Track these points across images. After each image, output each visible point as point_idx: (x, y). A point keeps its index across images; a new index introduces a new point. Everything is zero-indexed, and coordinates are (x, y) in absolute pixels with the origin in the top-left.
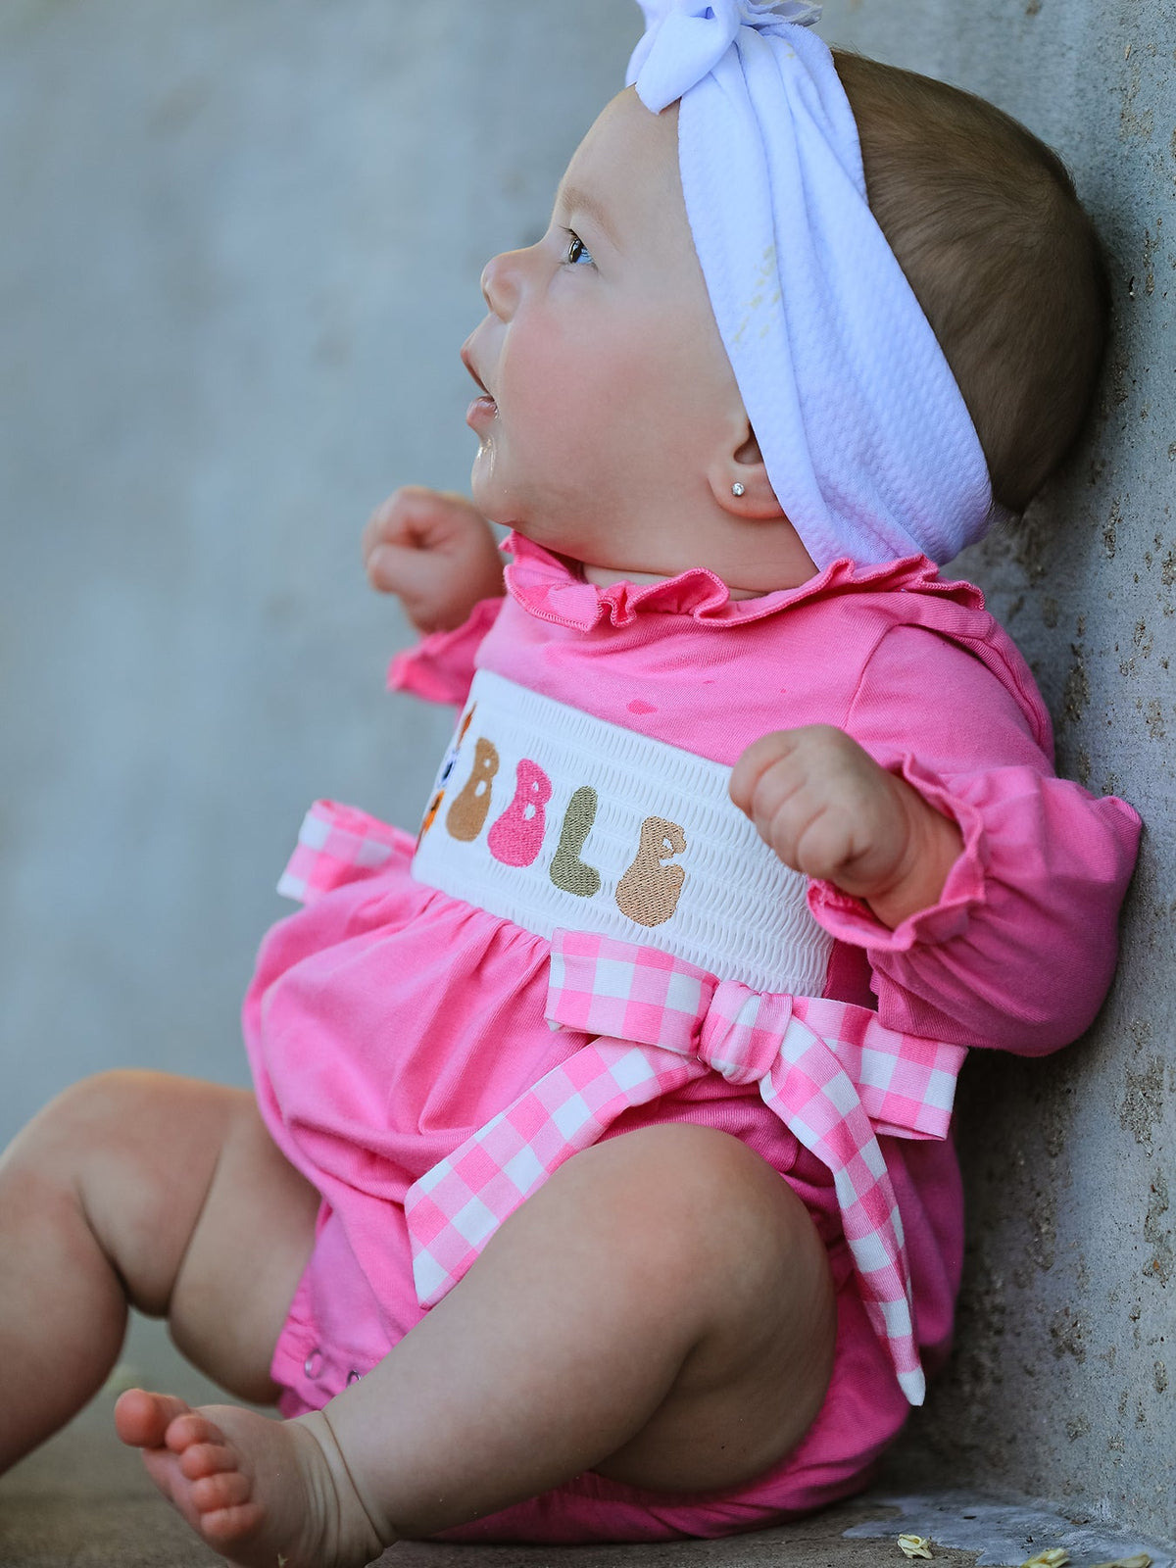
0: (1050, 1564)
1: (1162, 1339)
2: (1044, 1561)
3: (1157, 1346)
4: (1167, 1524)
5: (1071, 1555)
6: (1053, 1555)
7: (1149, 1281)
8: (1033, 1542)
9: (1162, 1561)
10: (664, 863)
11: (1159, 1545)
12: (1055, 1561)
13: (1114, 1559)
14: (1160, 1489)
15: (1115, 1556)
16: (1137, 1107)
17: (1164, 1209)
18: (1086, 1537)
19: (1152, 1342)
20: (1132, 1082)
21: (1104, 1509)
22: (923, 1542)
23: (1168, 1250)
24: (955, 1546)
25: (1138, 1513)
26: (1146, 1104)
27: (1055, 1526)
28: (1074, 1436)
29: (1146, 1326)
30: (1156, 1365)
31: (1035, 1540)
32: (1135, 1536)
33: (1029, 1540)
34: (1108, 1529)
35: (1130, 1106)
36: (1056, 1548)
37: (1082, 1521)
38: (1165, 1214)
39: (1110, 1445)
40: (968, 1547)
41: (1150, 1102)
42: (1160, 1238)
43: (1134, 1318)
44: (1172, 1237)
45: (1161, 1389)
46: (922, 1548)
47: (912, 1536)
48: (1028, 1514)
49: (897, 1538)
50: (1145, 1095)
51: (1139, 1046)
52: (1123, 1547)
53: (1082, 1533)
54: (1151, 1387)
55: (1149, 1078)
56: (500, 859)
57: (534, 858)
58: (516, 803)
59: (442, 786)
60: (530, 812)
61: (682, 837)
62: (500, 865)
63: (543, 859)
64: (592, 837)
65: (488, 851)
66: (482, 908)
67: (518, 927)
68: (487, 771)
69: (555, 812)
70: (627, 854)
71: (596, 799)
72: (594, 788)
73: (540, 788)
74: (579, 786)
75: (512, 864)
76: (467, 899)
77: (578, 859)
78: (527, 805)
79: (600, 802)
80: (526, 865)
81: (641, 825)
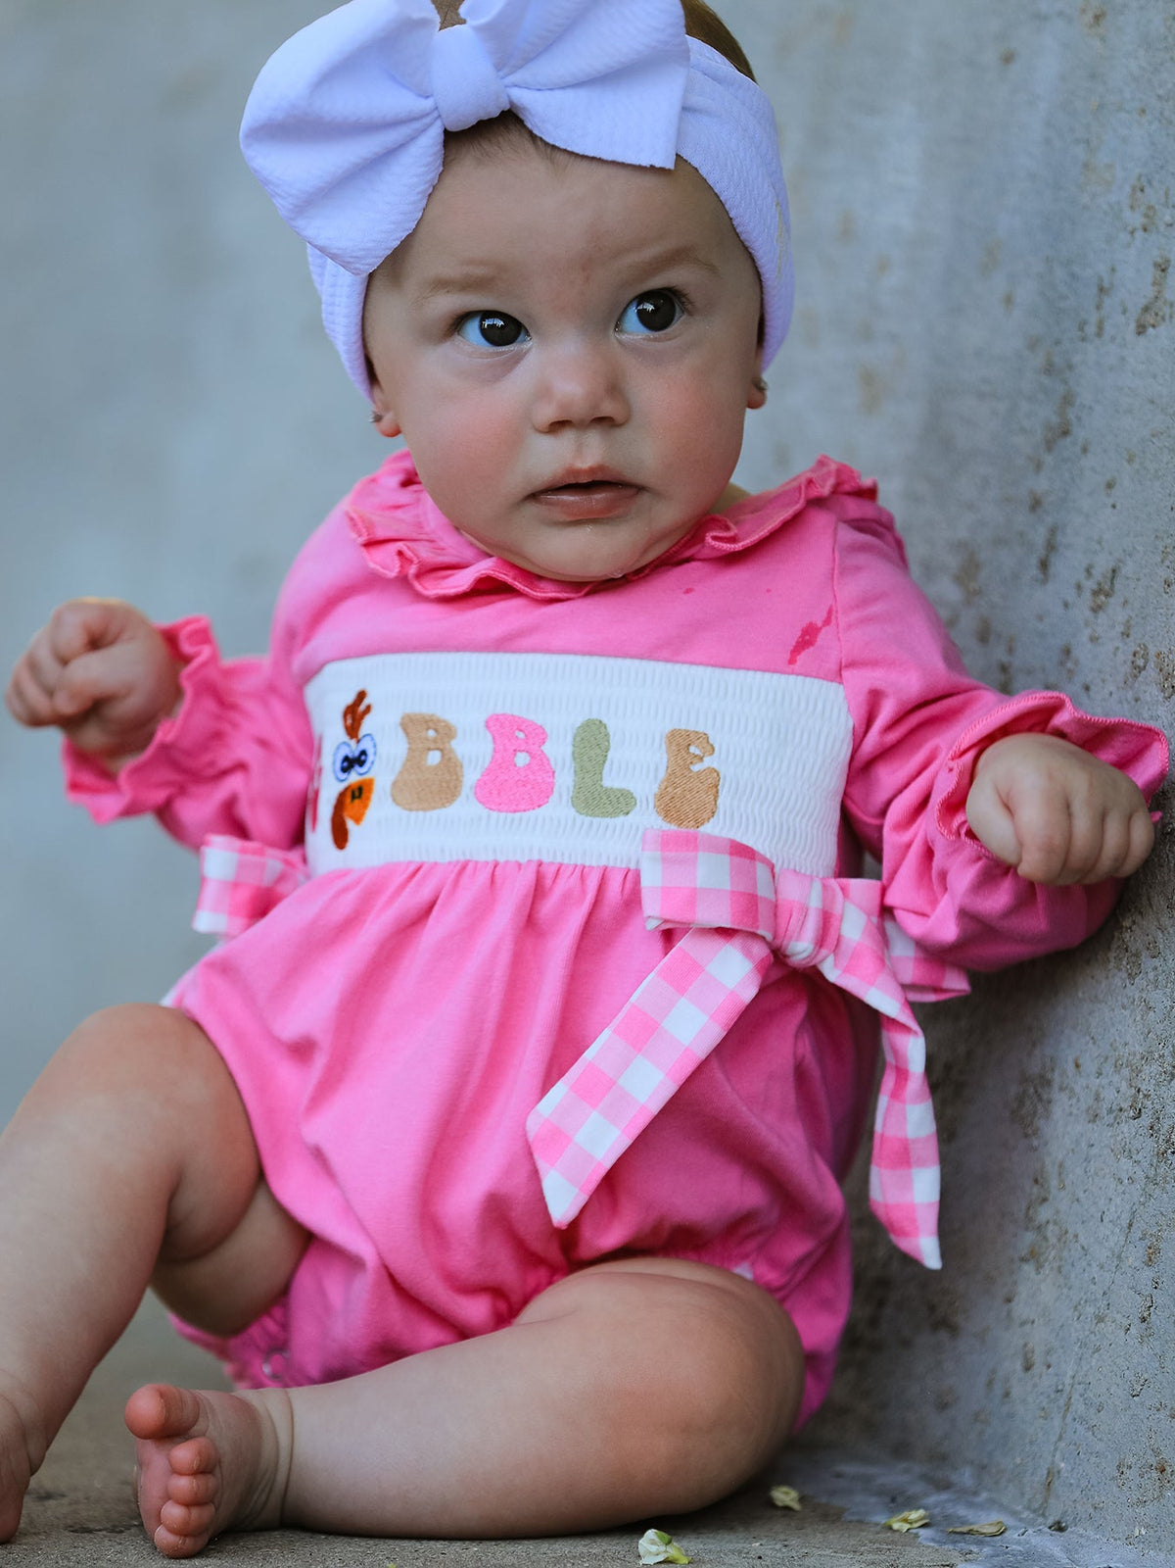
0: (910, 1524)
1: (1033, 1322)
2: (905, 1521)
3: (1028, 1327)
4: (1023, 1495)
5: (930, 1517)
6: (914, 1515)
7: (1025, 1267)
8: (898, 1501)
9: (1016, 1528)
10: (696, 768)
11: (1014, 1514)
12: (916, 1522)
13: (971, 1524)
14: (1019, 1462)
16: (1028, 1103)
17: (1045, 1200)
18: (947, 1501)
19: (1023, 1324)
20: (1025, 1079)
21: (965, 1477)
22: (794, 1494)
23: (1045, 1238)
24: (824, 1500)
25: (997, 1483)
26: (1036, 1100)
27: (918, 1488)
28: (943, 1406)
29: (1021, 1309)
30: (1025, 1345)
31: (900, 1499)
32: (992, 1504)
33: (893, 1500)
34: (967, 1495)
35: (1021, 1102)
36: (918, 1508)
37: (944, 1486)
38: (1045, 1205)
39: (976, 1417)
40: (837, 1502)
41: (1040, 1099)
42: (1039, 1228)
43: (1009, 1300)
44: (1051, 1227)
45: (1028, 1368)
46: (792, 1500)
47: (784, 1489)
48: (894, 1476)
49: (768, 1488)
50: (1036, 1092)
51: (1034, 1045)
52: (980, 1513)
53: (944, 1496)
54: (1018, 1366)
55: (1042, 1077)
56: (500, 811)
57: (548, 797)
58: (498, 756)
59: (354, 777)
60: (522, 759)
61: (708, 742)
62: (503, 815)
63: (560, 796)
64: (612, 762)
65: (480, 806)
66: (501, 859)
67: (552, 863)
68: (435, 741)
69: (559, 751)
70: (656, 769)
71: (605, 727)
72: (599, 719)
73: (526, 736)
74: (580, 720)
75: (519, 811)
76: (468, 857)
77: (602, 786)
78: (515, 755)
79: (611, 730)
80: (539, 806)
81: (664, 740)
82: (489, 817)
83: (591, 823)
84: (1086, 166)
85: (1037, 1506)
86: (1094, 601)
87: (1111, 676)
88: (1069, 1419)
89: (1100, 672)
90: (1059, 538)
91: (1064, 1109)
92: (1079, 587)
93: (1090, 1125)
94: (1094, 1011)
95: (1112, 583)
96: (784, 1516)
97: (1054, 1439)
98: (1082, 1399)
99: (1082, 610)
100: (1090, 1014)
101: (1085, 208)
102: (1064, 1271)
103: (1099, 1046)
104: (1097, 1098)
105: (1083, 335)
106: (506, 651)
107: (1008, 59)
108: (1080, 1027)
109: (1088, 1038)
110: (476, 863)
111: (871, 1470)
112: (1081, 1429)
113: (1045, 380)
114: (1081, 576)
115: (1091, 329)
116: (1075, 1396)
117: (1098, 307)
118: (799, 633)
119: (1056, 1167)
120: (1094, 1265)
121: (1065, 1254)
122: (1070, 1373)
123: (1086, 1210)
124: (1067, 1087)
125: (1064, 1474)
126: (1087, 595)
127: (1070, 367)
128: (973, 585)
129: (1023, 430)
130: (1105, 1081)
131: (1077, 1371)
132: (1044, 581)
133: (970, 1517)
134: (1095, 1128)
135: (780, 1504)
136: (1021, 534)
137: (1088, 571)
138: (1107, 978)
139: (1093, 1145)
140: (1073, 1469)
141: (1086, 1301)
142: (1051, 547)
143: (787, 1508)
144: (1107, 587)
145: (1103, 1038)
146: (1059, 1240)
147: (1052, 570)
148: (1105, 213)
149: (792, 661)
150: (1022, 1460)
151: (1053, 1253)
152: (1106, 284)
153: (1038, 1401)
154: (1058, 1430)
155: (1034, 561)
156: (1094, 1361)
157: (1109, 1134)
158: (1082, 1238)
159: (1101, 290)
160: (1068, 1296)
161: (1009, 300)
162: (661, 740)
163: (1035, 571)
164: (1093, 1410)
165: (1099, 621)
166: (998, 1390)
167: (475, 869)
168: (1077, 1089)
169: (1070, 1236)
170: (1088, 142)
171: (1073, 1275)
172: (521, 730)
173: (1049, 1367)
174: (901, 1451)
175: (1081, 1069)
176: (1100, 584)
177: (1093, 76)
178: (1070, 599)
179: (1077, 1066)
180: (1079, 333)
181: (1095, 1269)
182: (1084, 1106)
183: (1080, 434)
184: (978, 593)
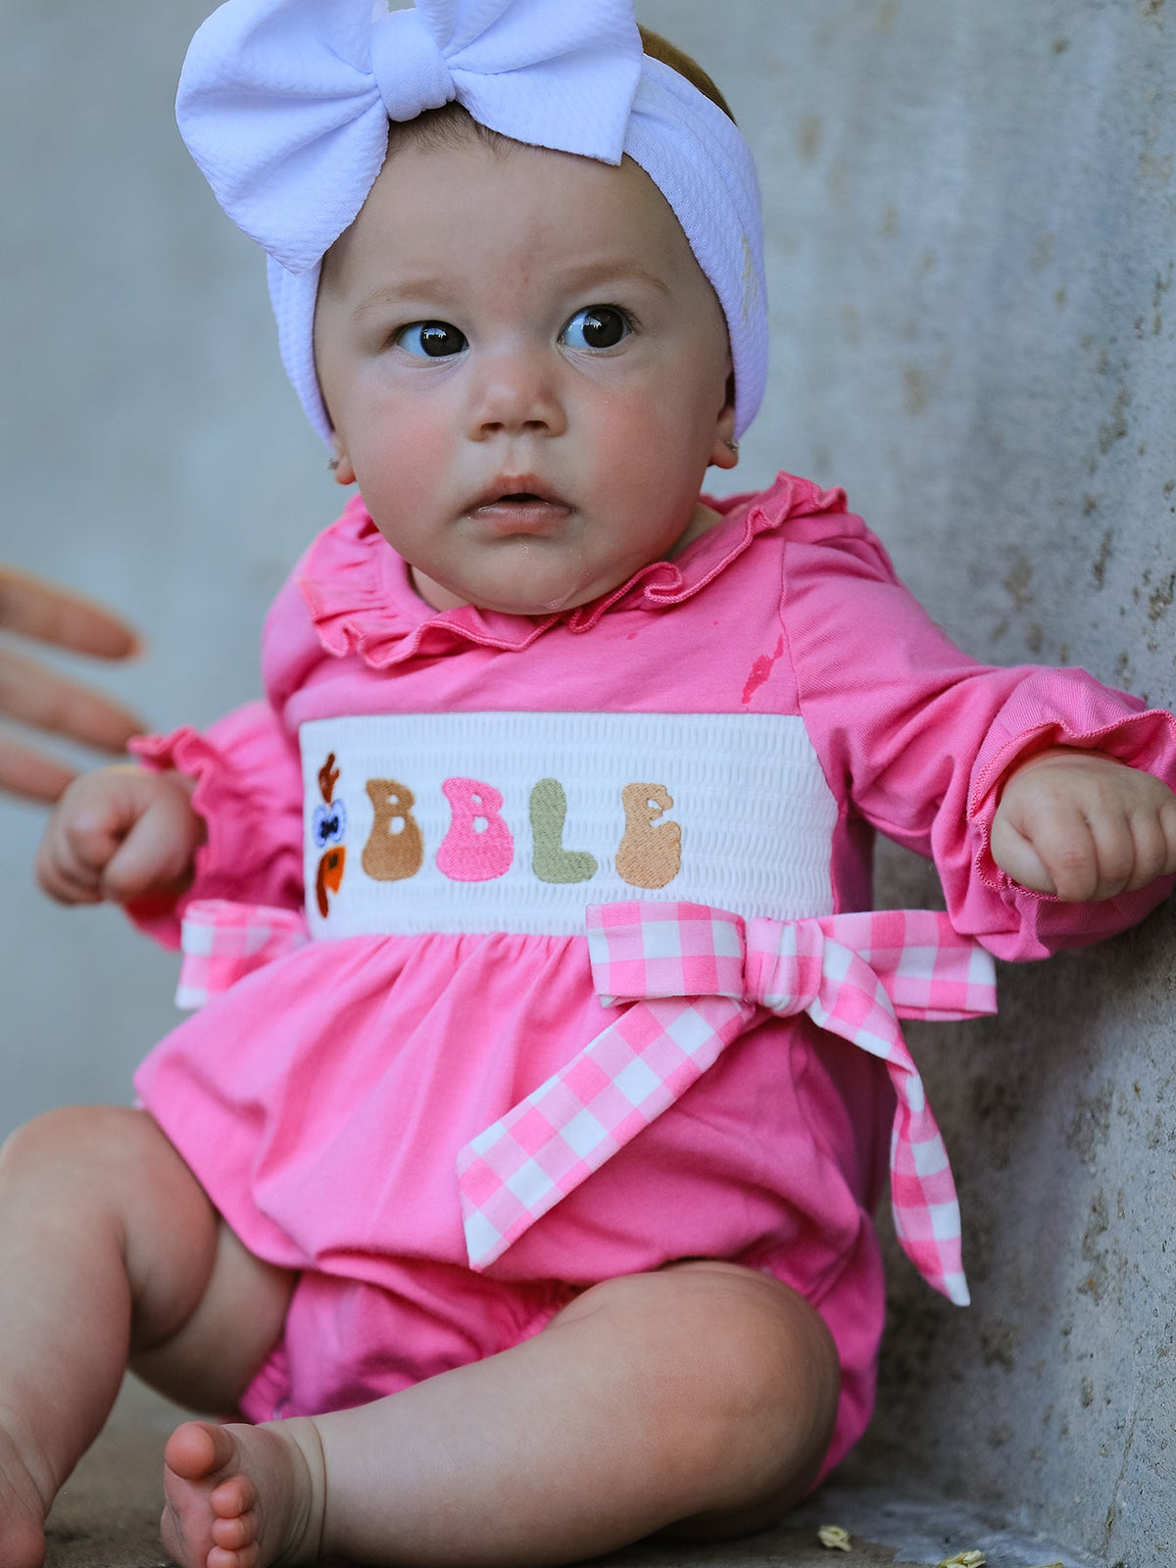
0: (967, 1565)
1: (1092, 1356)
2: (961, 1562)
3: (1086, 1361)
4: (1082, 1535)
5: (987, 1558)
6: (970, 1556)
7: (1083, 1298)
8: (951, 1541)
10: (655, 824)
11: (1073, 1555)
12: (971, 1563)
14: (1078, 1501)
15: (1030, 1562)
16: (1085, 1128)
17: (1104, 1229)
18: (1002, 1541)
19: (1081, 1358)
20: (1081, 1103)
21: (1022, 1517)
22: (843, 1534)
23: (1105, 1269)
24: (874, 1541)
25: (1054, 1522)
26: (1093, 1125)
27: (972, 1528)
28: (997, 1442)
29: (1077, 1341)
30: (1084, 1380)
31: (953, 1540)
32: (1050, 1545)
33: (947, 1541)
34: (1023, 1535)
35: (1078, 1127)
36: (973, 1549)
37: (1000, 1526)
38: (1104, 1233)
39: (1033, 1455)
40: (887, 1542)
41: (1098, 1124)
42: (1098, 1258)
43: (1066, 1333)
44: (1109, 1257)
45: (1086, 1403)
46: (842, 1540)
47: (834, 1529)
48: (948, 1515)
49: (817, 1529)
50: (1093, 1117)
51: (1091, 1068)
52: (1038, 1554)
53: (999, 1537)
54: (1077, 1401)
55: (1099, 1101)
56: (463, 880)
57: (508, 865)
58: (458, 823)
59: (330, 844)
60: (480, 825)
61: (666, 794)
62: (466, 885)
63: (521, 862)
64: (570, 823)
65: (443, 877)
66: (468, 931)
67: (517, 935)
68: (397, 807)
69: (515, 814)
70: (616, 827)
71: (561, 787)
72: (554, 778)
73: (483, 800)
74: (534, 782)
75: (481, 879)
76: (435, 930)
77: (561, 850)
78: (473, 819)
79: (566, 788)
80: (501, 874)
81: (621, 796)
82: (452, 886)
83: (554, 890)
84: (1142, 158)
85: (1097, 1546)
86: (1152, 608)
87: (1170, 685)
88: (1131, 1457)
89: (1159, 681)
90: (1115, 543)
91: (1123, 1135)
92: (1136, 593)
93: (1151, 1150)
94: (1154, 1033)
95: (1171, 589)
96: (835, 1557)
97: (1115, 1478)
98: (1144, 1436)
99: (1140, 615)
100: (1150, 1036)
101: (1143, 201)
102: (1124, 1302)
103: (1159, 1069)
104: (1158, 1123)
105: (1140, 333)
106: (457, 710)
107: (1060, 47)
108: (1139, 1049)
109: (1147, 1060)
110: (443, 936)
111: (925, 1509)
112: (1143, 1467)
113: (1101, 380)
114: (1140, 582)
115: (1148, 327)
116: (1137, 1432)
117: (1156, 304)
118: (751, 669)
119: (1116, 1196)
120: (1156, 1296)
121: (1125, 1285)
122: (1132, 1408)
123: (1147, 1240)
124: (1125, 1113)
125: (1126, 1514)
126: (1145, 601)
127: (1126, 366)
128: (1024, 592)
129: (1076, 431)
130: (1165, 1106)
131: (1139, 1407)
132: (1100, 587)
133: (1027, 1558)
134: (1156, 1155)
135: (829, 1544)
136: (1075, 539)
137: (1146, 577)
138: (1168, 998)
139: (1154, 1172)
140: (1135, 1509)
141: (1148, 1334)
142: (1106, 551)
143: (837, 1549)
144: (1165, 594)
145: (1164, 1061)
146: (1119, 1271)
147: (1107, 576)
148: (1164, 207)
149: (746, 700)
150: (1081, 1498)
151: (1113, 1284)
152: (1164, 280)
153: (1097, 1438)
154: (1119, 1468)
155: (1088, 566)
156: (1157, 1397)
157: (1172, 1160)
158: (1143, 1269)
159: (1159, 286)
160: (1129, 1329)
161: (1061, 297)
162: (618, 796)
163: (1090, 577)
164: (1155, 1448)
165: (1158, 628)
166: (1056, 1427)
167: (441, 943)
168: (1137, 1114)
169: (1130, 1266)
170: (1144, 133)
171: (1133, 1307)
172: (477, 794)
173: (1109, 1402)
174: (953, 1489)
175: (1141, 1093)
176: (1158, 590)
177: (1149, 66)
178: (1126, 607)
179: (1137, 1090)
180: (1137, 331)
181: (1157, 1300)
182: (1144, 1132)
183: (1136, 435)
184: (1030, 600)
